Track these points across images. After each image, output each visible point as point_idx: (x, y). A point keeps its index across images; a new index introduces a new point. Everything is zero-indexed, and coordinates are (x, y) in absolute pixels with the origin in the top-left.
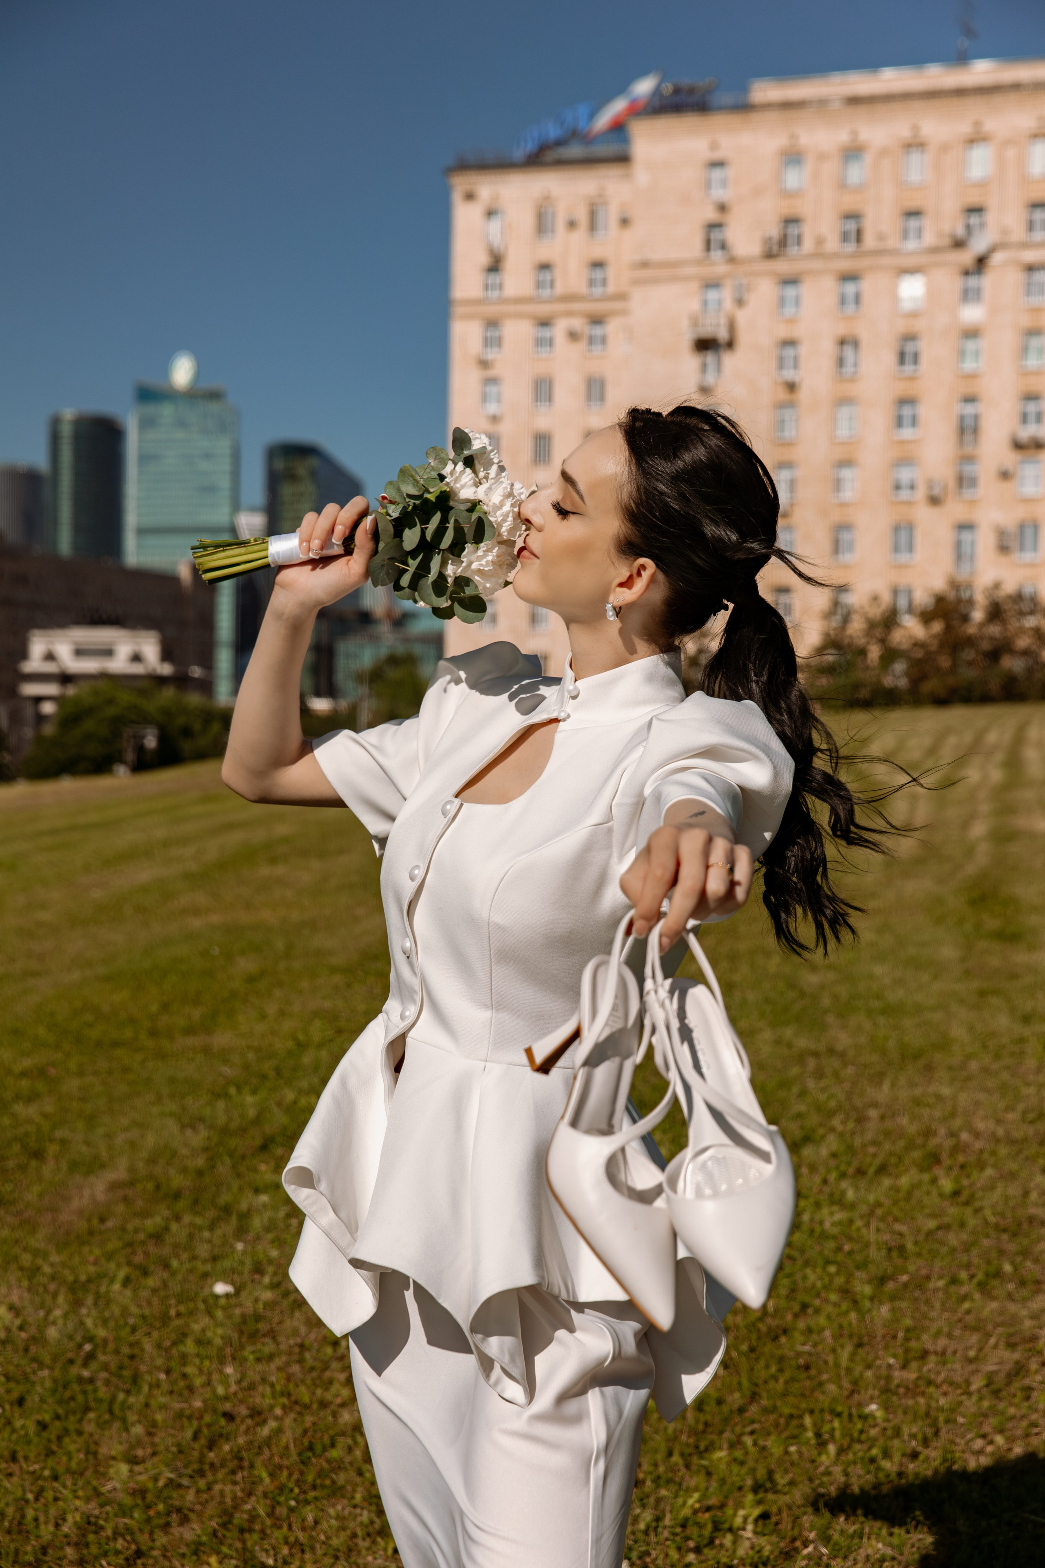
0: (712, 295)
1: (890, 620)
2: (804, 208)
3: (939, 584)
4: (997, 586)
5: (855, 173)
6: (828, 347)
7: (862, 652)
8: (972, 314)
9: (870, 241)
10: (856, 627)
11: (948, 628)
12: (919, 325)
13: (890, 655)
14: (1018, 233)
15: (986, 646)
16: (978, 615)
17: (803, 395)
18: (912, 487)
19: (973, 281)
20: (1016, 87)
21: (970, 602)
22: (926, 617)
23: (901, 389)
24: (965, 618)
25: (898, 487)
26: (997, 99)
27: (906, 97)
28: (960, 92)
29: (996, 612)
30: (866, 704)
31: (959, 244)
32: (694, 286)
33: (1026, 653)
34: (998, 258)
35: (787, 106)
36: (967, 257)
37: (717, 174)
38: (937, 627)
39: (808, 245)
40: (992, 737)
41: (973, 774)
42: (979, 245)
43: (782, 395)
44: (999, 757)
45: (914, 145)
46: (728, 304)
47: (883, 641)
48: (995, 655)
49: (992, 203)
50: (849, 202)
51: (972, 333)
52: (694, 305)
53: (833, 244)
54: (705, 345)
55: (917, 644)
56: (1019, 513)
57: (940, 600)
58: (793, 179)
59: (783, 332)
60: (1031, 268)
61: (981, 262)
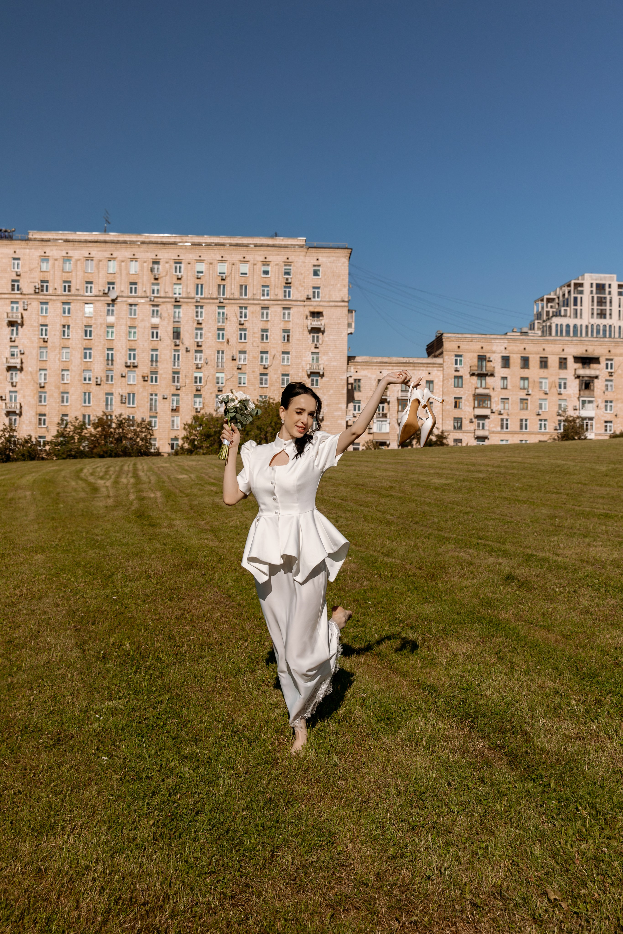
0: (15, 306)
1: (82, 426)
2: (49, 277)
3: (100, 414)
4: (121, 415)
5: (68, 267)
6: (59, 328)
7: (73, 438)
8: (110, 319)
9: (73, 291)
10: (70, 428)
11: (103, 429)
12: (92, 322)
13: (82, 439)
14: (127, 293)
15: (116, 436)
16: (114, 425)
17: (49, 344)
18: (90, 379)
19: (111, 308)
20: (125, 242)
21: (111, 421)
22: (96, 426)
23: (86, 344)
24: (110, 427)
25: (85, 379)
26: (118, 245)
27: (86, 241)
28: (105, 242)
29: (120, 425)
30: (75, 457)
31: (106, 294)
32: (8, 302)
33: (131, 439)
34: (119, 300)
35: (42, 240)
36: (109, 299)
37: (16, 262)
38: (99, 429)
39: (50, 291)
40: (126, 468)
41: (124, 480)
42: (113, 295)
43: (42, 344)
44: (130, 475)
45: (89, 258)
46: (21, 310)
47: (80, 434)
48: (119, 440)
49: (117, 281)
50: (66, 276)
51: (111, 326)
52: (9, 309)
53: (60, 291)
54: (12, 324)
55: (92, 435)
56: (128, 390)
57: (100, 419)
58: (45, 266)
59: (42, 321)
60: (131, 305)
61: (113, 301)
